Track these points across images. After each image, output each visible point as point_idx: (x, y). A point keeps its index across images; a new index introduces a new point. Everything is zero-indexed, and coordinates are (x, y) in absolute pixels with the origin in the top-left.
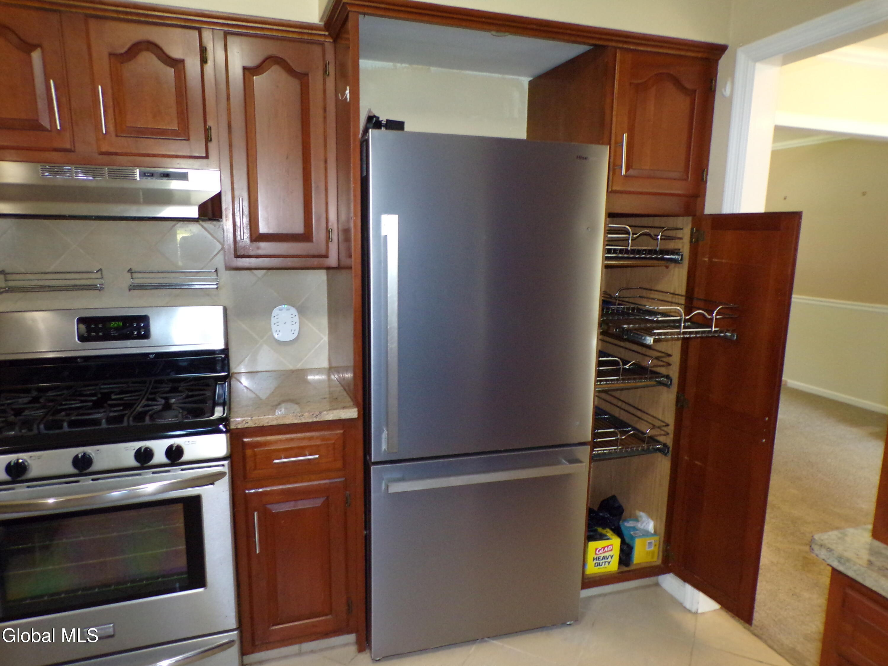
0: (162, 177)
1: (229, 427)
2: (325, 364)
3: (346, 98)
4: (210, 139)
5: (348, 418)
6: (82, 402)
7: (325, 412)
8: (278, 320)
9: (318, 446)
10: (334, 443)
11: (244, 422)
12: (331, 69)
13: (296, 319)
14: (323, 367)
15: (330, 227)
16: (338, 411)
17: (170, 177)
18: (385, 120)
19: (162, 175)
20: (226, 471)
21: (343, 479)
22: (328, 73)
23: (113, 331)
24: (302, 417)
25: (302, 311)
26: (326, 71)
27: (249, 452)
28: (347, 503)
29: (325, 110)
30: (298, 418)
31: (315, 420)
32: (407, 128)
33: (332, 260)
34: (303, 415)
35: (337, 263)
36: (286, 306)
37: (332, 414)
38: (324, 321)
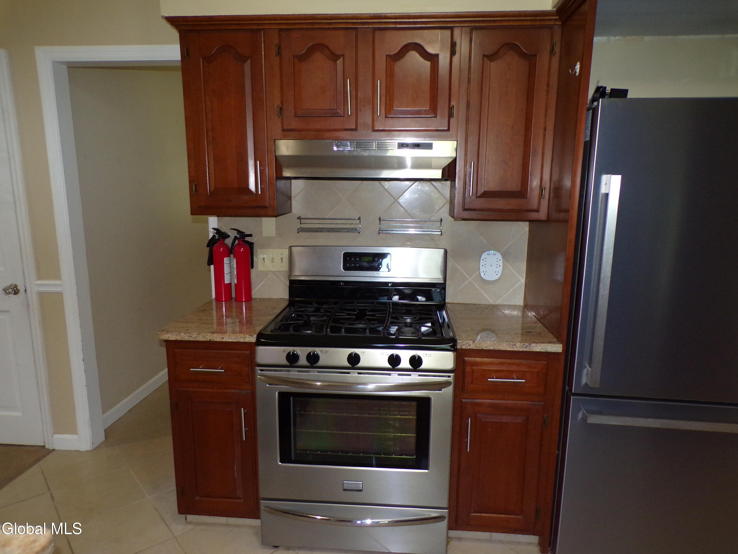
0: (414, 147)
1: (456, 347)
2: (521, 302)
3: (576, 72)
4: (452, 116)
5: (553, 351)
6: (348, 314)
7: (534, 344)
8: (485, 263)
9: (524, 372)
10: (539, 371)
11: (468, 344)
12: (557, 49)
13: (501, 263)
14: (519, 304)
15: (543, 186)
16: (545, 344)
17: (419, 147)
18: (610, 90)
19: (414, 145)
20: (451, 381)
21: (543, 403)
22: (554, 53)
23: (365, 264)
24: (514, 346)
25: (506, 256)
26: (553, 51)
27: (468, 369)
28: (544, 424)
29: (548, 85)
30: (511, 346)
31: (525, 350)
32: (630, 95)
33: (542, 215)
34: (515, 345)
35: (547, 218)
36: (492, 252)
37: (540, 346)
38: (523, 266)
